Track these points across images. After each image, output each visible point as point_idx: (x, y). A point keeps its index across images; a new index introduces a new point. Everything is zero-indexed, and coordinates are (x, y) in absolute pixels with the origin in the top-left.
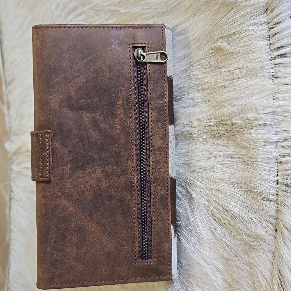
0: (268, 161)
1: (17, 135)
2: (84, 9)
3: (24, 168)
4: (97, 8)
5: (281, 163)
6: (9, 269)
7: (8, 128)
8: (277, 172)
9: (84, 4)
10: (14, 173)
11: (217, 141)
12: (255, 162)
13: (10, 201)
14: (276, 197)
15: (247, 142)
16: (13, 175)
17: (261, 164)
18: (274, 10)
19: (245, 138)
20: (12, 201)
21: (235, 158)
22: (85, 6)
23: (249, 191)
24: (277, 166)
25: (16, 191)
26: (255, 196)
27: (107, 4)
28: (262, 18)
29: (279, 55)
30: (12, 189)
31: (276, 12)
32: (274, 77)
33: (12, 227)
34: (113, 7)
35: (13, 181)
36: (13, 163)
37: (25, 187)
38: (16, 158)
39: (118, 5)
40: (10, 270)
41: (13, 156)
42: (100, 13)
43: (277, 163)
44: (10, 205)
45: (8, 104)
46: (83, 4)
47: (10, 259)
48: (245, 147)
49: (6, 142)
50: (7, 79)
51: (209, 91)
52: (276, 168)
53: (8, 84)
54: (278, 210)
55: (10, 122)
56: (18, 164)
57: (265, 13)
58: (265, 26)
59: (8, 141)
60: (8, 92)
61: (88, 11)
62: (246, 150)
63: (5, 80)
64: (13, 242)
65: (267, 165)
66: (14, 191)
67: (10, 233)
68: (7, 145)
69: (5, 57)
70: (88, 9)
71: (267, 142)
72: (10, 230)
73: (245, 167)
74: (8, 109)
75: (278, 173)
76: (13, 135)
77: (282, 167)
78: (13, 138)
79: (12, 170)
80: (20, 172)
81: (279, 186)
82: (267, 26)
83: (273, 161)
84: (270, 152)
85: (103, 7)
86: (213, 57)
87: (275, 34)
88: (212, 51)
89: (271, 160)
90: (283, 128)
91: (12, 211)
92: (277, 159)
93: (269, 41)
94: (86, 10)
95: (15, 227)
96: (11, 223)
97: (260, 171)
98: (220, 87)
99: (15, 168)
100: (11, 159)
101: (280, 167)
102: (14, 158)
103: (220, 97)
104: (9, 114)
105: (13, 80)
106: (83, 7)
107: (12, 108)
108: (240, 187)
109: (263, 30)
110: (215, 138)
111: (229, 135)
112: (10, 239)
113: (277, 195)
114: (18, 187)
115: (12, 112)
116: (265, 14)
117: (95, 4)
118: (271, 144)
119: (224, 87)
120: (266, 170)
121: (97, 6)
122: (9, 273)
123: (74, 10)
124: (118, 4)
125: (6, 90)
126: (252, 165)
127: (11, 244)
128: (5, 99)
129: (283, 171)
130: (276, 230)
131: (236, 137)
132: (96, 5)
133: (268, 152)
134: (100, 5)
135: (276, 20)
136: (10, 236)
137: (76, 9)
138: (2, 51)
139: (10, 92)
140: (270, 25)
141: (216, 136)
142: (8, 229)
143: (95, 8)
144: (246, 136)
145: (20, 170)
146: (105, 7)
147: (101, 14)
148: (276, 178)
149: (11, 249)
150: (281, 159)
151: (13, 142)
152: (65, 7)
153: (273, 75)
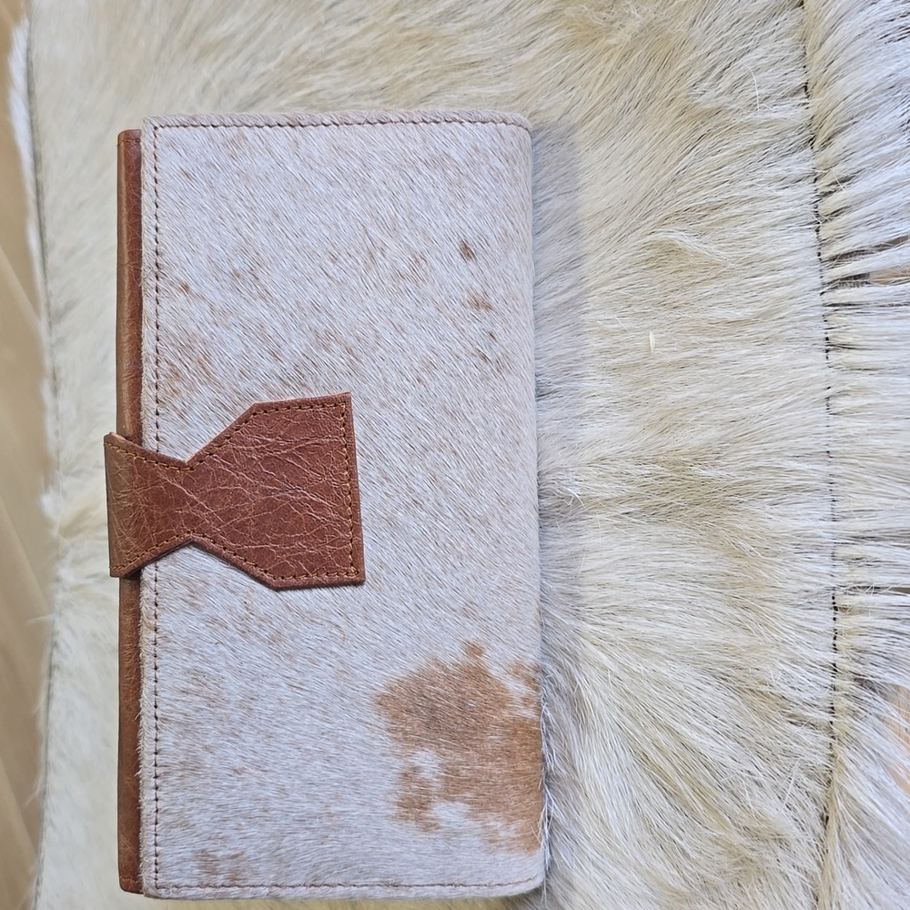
0: (808, 601)
1: (77, 474)
3: (95, 576)
4: (319, 100)
5: (844, 609)
6: (38, 884)
7: (51, 448)
8: (835, 638)
9: (282, 88)
10: (65, 590)
11: (660, 530)
12: (768, 604)
13: (50, 675)
14: (828, 714)
15: (748, 538)
16: (60, 596)
17: (786, 609)
18: (834, 141)
19: (741, 527)
20: (56, 673)
21: (711, 585)
22: (284, 92)
23: (751, 690)
24: (834, 619)
25: (67, 646)
26: (765, 707)
27: (348, 90)
28: (799, 165)
29: (847, 279)
30: (58, 639)
31: (838, 144)
32: (830, 346)
33: (52, 753)
34: (366, 100)
35: (60, 614)
36: (63, 557)
37: (94, 635)
38: (73, 545)
39: (380, 96)
40: (42, 888)
41: (64, 536)
43: (836, 608)
44: (50, 687)
45: (55, 378)
46: (280, 86)
47: (42, 854)
48: (741, 556)
49: (46, 489)
50: (52, 301)
51: (637, 374)
52: (831, 624)
53: (56, 317)
54: (832, 756)
55: (57, 433)
56: (77, 562)
57: (801, 148)
58: (806, 189)
59: (51, 490)
60: (53, 342)
62: (744, 563)
63: (48, 305)
64: (52, 801)
65: (806, 614)
66: (62, 645)
67: (46, 774)
68: (48, 502)
69: (49, 234)
71: (804, 544)
72: (47, 763)
73: (739, 617)
74: (55, 391)
75: (836, 642)
76: (66, 474)
77: (849, 622)
78: (67, 483)
79: (58, 580)
80: (81, 586)
81: (837, 682)
82: (811, 188)
83: (821, 603)
84: (814, 574)
85: (337, 100)
86: (652, 271)
87: (837, 213)
88: (649, 253)
89: (816, 600)
90: (853, 502)
91: (54, 706)
92: (833, 598)
93: (817, 231)
95: (61, 755)
96: (49, 743)
97: (781, 630)
98: (670, 365)
99: (67, 573)
100: (56, 545)
101: (845, 622)
102: (66, 542)
103: (671, 397)
104: (56, 408)
105: (69, 306)
106: (279, 96)
107: (63, 390)
108: (723, 678)
109: (799, 200)
110: (652, 519)
111: (696, 514)
112: (44, 793)
113: (832, 710)
114: (73, 633)
115: (66, 404)
116: (808, 151)
117: (313, 89)
118: (818, 548)
119: (681, 366)
120: (800, 629)
121: (321, 95)
122: (38, 894)
123: (252, 105)
124: (381, 92)
125: (50, 334)
126: (761, 610)
127: (47, 806)
128: (48, 362)
129: (850, 636)
130: (825, 820)
131: (715, 520)
132: (318, 91)
133: (806, 574)
134: (330, 93)
135: (839, 171)
136: (45, 781)
137: (259, 100)
138: (42, 217)
139: (61, 341)
140: (822, 185)
141: (658, 513)
142: (43, 761)
143: (314, 102)
144: (745, 520)
145: (81, 582)
146: (342, 99)
148: (830, 657)
149: (45, 824)
150: (847, 596)
151: (64, 494)
152: (226, 93)
153: (827, 339)
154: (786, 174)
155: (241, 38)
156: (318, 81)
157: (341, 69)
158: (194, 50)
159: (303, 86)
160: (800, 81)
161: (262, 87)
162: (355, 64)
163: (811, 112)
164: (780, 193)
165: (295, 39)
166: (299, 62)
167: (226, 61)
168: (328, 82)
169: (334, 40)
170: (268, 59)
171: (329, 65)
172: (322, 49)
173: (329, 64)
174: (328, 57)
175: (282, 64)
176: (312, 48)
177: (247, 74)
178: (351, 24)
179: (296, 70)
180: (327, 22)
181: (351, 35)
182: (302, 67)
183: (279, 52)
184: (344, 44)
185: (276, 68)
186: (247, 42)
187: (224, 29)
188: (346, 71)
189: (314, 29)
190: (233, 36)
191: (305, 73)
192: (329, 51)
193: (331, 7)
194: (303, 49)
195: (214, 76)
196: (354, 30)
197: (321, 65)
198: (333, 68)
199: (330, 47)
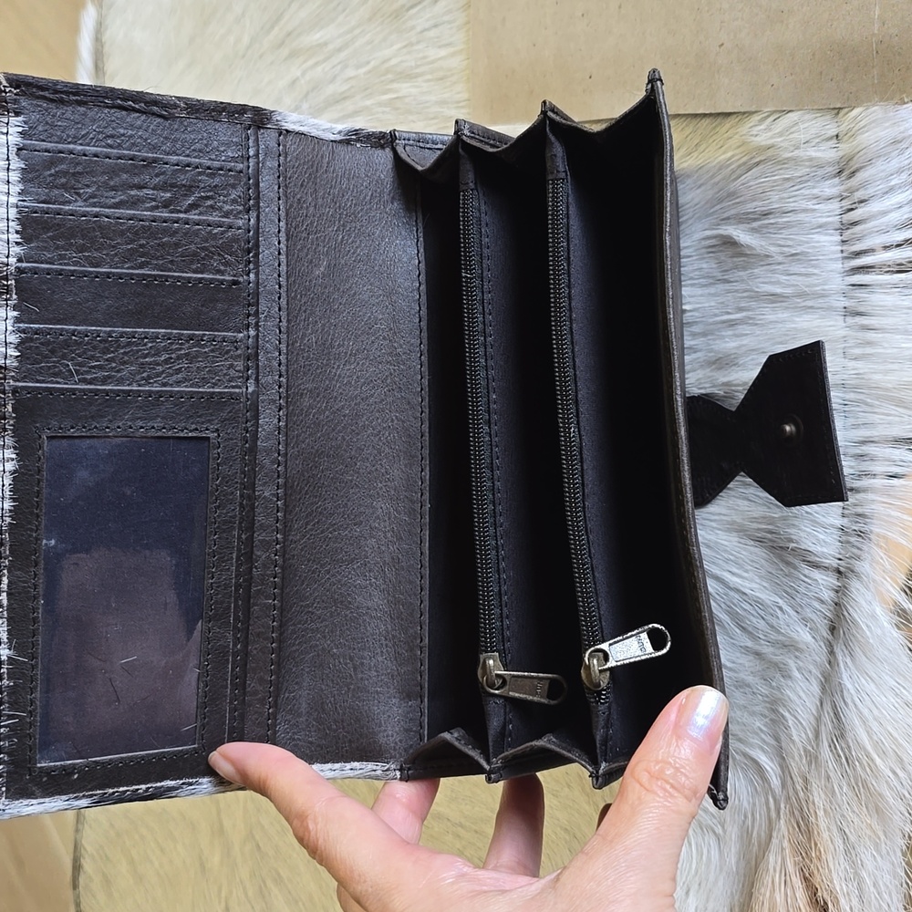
2: (368, 103)
4: (404, 104)
5: (851, 490)
8: (843, 509)
9: (369, 91)
18: (858, 174)
23: (780, 547)
26: (790, 558)
27: (433, 98)
28: (831, 188)
29: (860, 268)
31: (860, 176)
32: (847, 313)
42: (411, 118)
57: (835, 177)
58: (835, 206)
61: (380, 109)
70: (380, 104)
77: (855, 499)
81: (844, 538)
82: (838, 205)
85: (422, 106)
87: (855, 224)
90: (861, 418)
93: (842, 235)
94: (372, 104)
98: (724, 322)
103: (724, 345)
106: (365, 97)
108: (760, 541)
109: (830, 212)
116: (836, 180)
117: (400, 94)
121: (407, 100)
123: (338, 102)
129: (856, 507)
130: (833, 629)
134: (416, 99)
135: (859, 195)
137: (345, 98)
140: (846, 204)
146: (427, 105)
147: (414, 122)
148: (840, 521)
150: (854, 482)
152: (314, 90)
153: (845, 308)
154: (820, 194)
155: (331, 47)
156: (405, 88)
157: (429, 81)
158: (285, 52)
159: (389, 91)
160: (833, 132)
161: (349, 89)
162: (441, 79)
163: (841, 154)
164: (817, 207)
165: (387, 52)
166: (388, 71)
167: (317, 64)
168: (414, 91)
169: (425, 57)
170: (358, 67)
171: (416, 77)
172: (413, 64)
173: (418, 76)
174: (418, 71)
175: (370, 72)
176: (402, 62)
177: (335, 77)
178: (440, 47)
179: (383, 78)
180: (418, 42)
181: (439, 56)
182: (390, 76)
183: (368, 63)
184: (432, 62)
185: (365, 74)
186: (340, 50)
187: (317, 37)
188: (432, 83)
189: (405, 47)
190: (326, 44)
191: (392, 81)
192: (417, 66)
193: (422, 32)
194: (393, 62)
195: (304, 74)
196: (443, 52)
197: (408, 76)
198: (420, 79)
199: (419, 63)
